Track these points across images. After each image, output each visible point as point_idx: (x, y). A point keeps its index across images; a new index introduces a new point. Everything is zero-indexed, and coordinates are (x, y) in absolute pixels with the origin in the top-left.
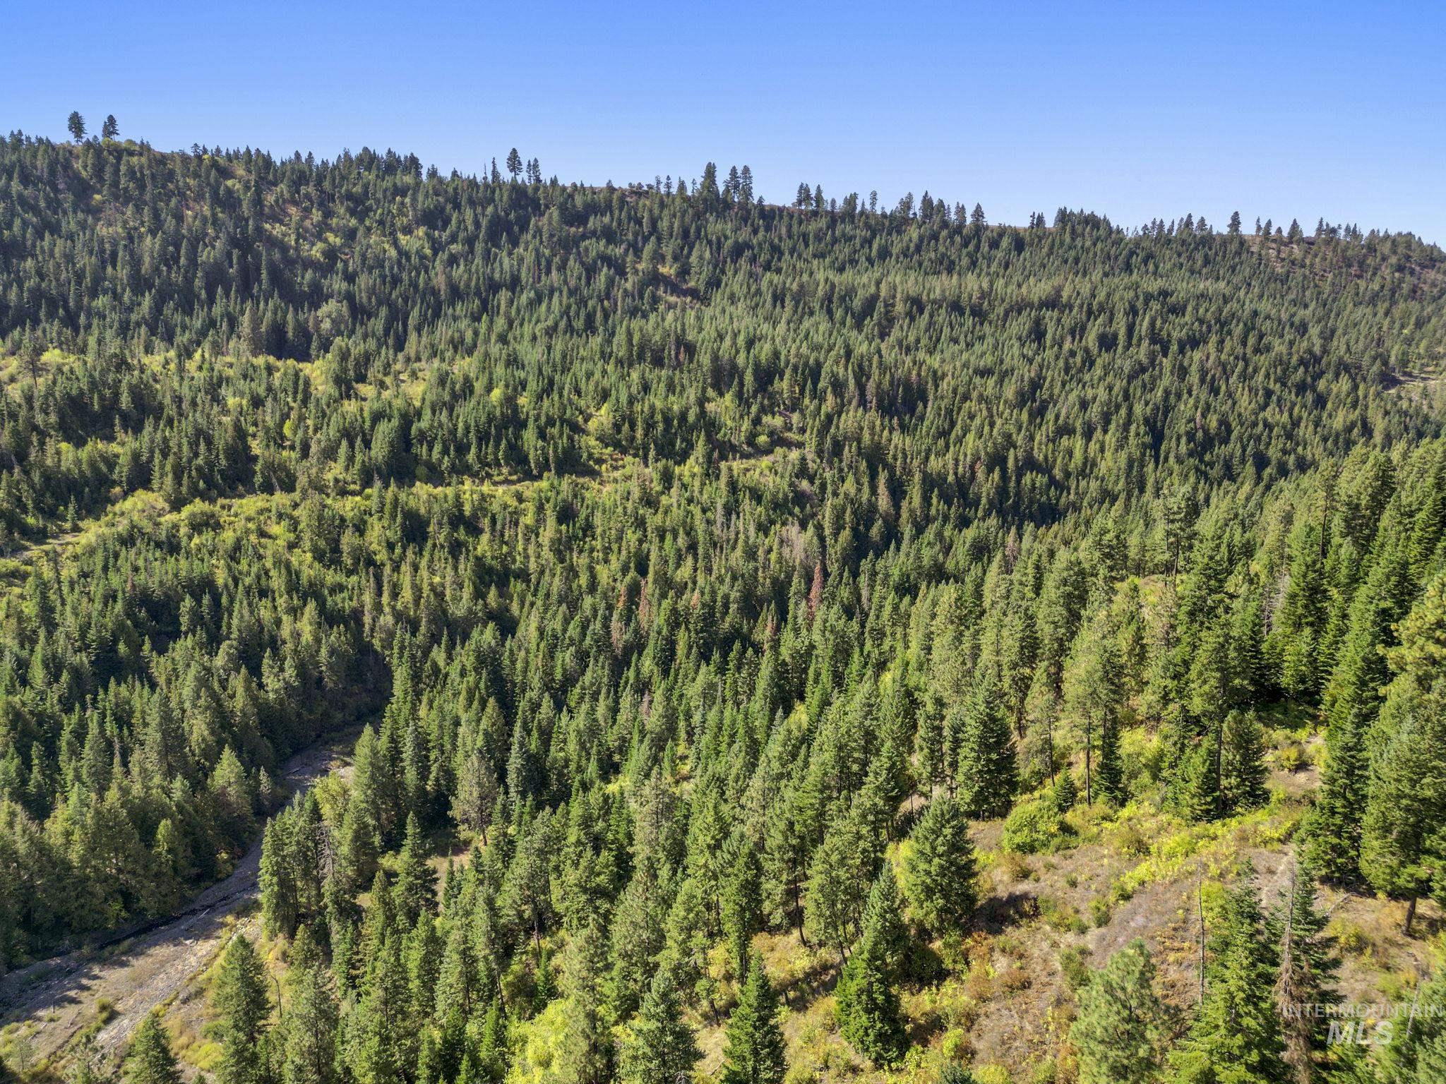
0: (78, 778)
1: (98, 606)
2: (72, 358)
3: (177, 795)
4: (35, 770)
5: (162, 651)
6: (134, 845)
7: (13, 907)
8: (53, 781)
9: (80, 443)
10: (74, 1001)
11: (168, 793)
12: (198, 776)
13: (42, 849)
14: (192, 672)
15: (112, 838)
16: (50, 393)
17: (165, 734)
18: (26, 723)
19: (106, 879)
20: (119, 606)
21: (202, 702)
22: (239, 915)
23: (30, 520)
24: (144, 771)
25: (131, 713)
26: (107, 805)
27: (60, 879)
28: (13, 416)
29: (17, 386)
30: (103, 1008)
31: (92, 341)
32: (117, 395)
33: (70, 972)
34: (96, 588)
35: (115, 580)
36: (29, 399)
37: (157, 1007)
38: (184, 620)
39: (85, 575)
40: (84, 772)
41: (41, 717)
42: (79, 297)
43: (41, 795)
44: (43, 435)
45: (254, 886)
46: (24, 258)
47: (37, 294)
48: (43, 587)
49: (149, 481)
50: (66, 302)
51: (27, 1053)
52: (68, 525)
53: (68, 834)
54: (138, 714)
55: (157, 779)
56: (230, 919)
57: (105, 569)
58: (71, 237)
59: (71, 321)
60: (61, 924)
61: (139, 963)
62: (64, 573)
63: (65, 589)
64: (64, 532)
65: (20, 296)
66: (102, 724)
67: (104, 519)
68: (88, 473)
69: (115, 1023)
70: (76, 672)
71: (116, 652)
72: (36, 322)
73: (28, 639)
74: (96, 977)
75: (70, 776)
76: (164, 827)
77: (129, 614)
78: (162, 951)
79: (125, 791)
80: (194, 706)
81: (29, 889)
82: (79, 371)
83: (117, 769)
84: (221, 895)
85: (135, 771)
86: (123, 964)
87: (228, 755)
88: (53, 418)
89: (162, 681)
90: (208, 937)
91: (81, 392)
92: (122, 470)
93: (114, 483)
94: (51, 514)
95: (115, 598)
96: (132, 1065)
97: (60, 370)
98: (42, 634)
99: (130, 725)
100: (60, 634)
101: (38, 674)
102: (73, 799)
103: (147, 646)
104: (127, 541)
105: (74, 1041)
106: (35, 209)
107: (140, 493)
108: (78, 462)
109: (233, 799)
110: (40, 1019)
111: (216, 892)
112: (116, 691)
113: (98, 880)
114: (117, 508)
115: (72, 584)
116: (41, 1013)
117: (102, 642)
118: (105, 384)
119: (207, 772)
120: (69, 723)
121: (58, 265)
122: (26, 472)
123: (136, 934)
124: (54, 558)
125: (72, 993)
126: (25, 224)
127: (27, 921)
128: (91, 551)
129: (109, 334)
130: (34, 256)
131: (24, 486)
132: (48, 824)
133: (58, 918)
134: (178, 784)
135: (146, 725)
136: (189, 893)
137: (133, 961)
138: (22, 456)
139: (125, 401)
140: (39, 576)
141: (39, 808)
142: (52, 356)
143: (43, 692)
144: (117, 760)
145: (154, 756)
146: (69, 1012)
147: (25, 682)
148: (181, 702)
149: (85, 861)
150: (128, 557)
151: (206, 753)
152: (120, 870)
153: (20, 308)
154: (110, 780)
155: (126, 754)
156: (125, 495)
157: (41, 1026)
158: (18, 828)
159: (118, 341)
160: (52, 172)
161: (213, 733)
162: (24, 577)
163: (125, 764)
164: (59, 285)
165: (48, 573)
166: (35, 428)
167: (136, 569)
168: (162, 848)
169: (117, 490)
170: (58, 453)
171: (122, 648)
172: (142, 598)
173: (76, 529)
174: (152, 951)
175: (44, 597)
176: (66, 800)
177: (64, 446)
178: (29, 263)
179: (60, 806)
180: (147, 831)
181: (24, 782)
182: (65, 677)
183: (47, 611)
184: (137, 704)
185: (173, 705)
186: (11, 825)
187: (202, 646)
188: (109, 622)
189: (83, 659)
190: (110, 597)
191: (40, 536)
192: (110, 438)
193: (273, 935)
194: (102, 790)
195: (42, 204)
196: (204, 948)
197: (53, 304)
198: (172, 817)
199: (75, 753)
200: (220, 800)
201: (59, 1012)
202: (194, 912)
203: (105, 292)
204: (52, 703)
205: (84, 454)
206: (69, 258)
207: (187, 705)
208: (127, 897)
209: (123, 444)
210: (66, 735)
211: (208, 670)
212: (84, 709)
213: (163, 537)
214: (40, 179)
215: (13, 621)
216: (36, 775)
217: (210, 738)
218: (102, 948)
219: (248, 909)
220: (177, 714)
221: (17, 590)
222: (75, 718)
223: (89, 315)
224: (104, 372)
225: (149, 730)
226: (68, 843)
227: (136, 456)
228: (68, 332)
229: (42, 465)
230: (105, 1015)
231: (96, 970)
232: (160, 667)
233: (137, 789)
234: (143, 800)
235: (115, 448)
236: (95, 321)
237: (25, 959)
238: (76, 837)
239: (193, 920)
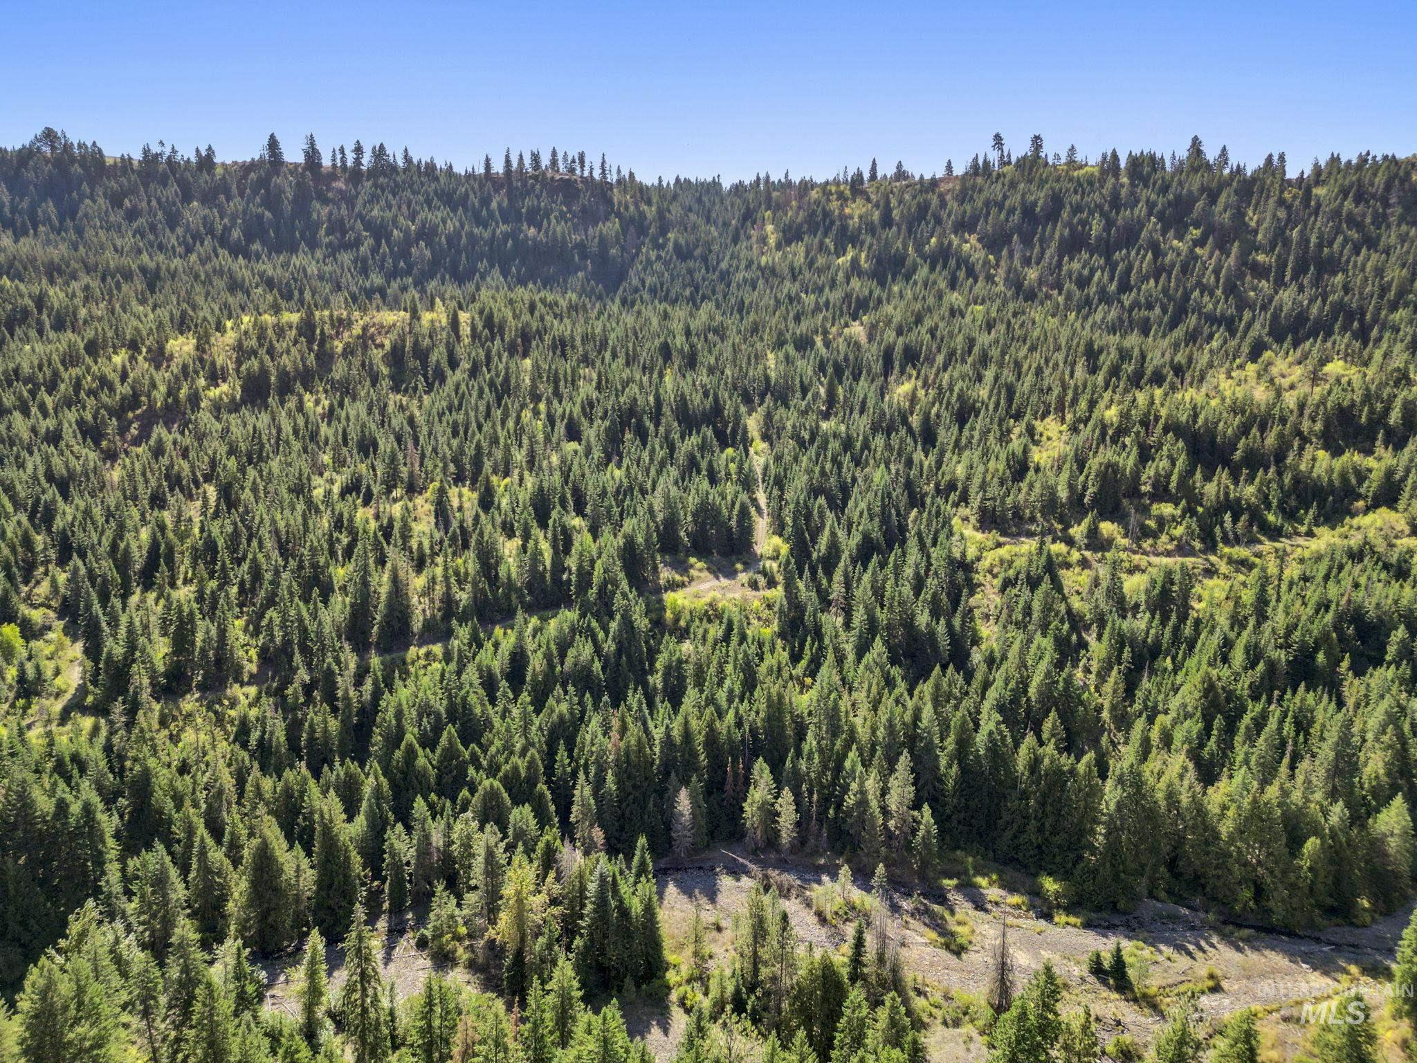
0: (1246, 762)
1: (1310, 611)
2: (1354, 369)
3: (1334, 820)
4: (1213, 739)
5: (1359, 671)
6: (1280, 845)
7: (1165, 848)
8: (1225, 755)
9: (1337, 452)
10: (1189, 954)
11: (1325, 813)
12: (1361, 812)
13: (1199, 810)
14: (1385, 705)
15: (1261, 830)
16: (1323, 402)
17: (1339, 755)
18: (1217, 696)
19: (1246, 864)
20: (1329, 617)
21: (1385, 738)
22: (1365, 971)
23: (1271, 518)
24: (1308, 782)
25: (1312, 722)
26: (1265, 798)
27: (1207, 843)
28: (1283, 420)
29: (1295, 393)
30: (1212, 976)
31: (1378, 355)
32: (1387, 410)
33: (1193, 928)
34: (1313, 594)
35: (1333, 591)
36: (1302, 406)
37: (1256, 1007)
38: (1392, 650)
39: (1305, 579)
40: (1253, 759)
41: (1230, 695)
42: (1378, 309)
43: (1211, 763)
44: (1305, 440)
45: (1391, 953)
46: (1335, 273)
47: (1339, 307)
48: (1265, 580)
49: (1396, 500)
50: (1363, 314)
51: (1144, 974)
52: (1303, 529)
53: (1224, 808)
54: (1317, 726)
55: (1318, 796)
56: (1354, 969)
57: (1327, 578)
58: (1387, 252)
59: (1363, 335)
60: (1197, 883)
61: (1253, 957)
62: (1287, 573)
63: (1284, 587)
64: (1298, 534)
65: (1321, 309)
66: (1281, 721)
67: (1339, 530)
68: (1337, 483)
69: (1218, 996)
70: (1272, 666)
71: (1313, 659)
72: (1329, 333)
73: (1238, 622)
74: (1212, 946)
75: (1240, 758)
76: (1312, 844)
77: (1337, 627)
78: (1277, 959)
79: (1285, 793)
80: (1377, 739)
81: (1182, 839)
82: (1357, 383)
83: (1284, 769)
84: (1351, 940)
85: (1300, 778)
86: (1239, 950)
87: (1398, 801)
88: (1318, 426)
89: (1350, 702)
90: (1326, 973)
91: (1353, 404)
92: (1371, 486)
93: (1359, 497)
94: (1291, 515)
95: (1327, 608)
96: (1222, 1044)
97: (1338, 381)
98: (1252, 622)
99: (1307, 734)
100: (1267, 627)
101: (1238, 656)
102: (1238, 779)
103: (1345, 664)
104: (1356, 556)
105: (1182, 988)
106: (1359, 226)
107: (1383, 511)
108: (1330, 470)
109: (1392, 851)
110: (1160, 952)
111: (1346, 934)
112: (1303, 697)
113: (1238, 861)
114: (1356, 521)
115: (1291, 584)
116: (1162, 947)
117: (1303, 643)
118: (1379, 397)
119: (1373, 811)
120: (1253, 709)
121: (1366, 279)
122: (1280, 474)
123: (1258, 929)
124: (1282, 556)
125: (1191, 947)
126: (1346, 240)
127: (1172, 864)
128: (1318, 558)
129: (1398, 347)
130: (1345, 271)
131: (1274, 486)
132: (1210, 790)
133: (1197, 877)
134: (1338, 812)
135: (1322, 739)
136: (1318, 920)
137: (1248, 952)
138: (1280, 457)
139: (1395, 417)
140: (1264, 570)
141: (1208, 774)
142: (1335, 367)
143: (1238, 674)
144: (1286, 761)
145: (1322, 772)
146: (1183, 962)
147: (1225, 660)
148: (1364, 731)
149: (1232, 839)
150: (1353, 571)
151: (1375, 791)
152: (1259, 862)
153: (1318, 321)
154: (1274, 777)
155: (1296, 758)
156: (1367, 510)
157: (1160, 958)
158: (1186, 783)
159: (1405, 356)
160: (1388, 187)
161: (1388, 774)
162: (1251, 567)
163: (1292, 767)
164: (1362, 298)
165: (1272, 569)
166: (1299, 433)
167: (1356, 586)
168: (1305, 863)
169: (1360, 504)
170: (1314, 459)
171: (1321, 657)
172: (1355, 616)
173: (1310, 534)
174: (1267, 952)
175: (1263, 589)
176: (1231, 777)
177: (1322, 454)
178: (1339, 278)
179: (1224, 779)
180: (1295, 842)
181: (1201, 746)
182: (1261, 667)
183: (1262, 602)
184: (1320, 716)
185: (1355, 730)
186: (1181, 777)
187: (1402, 681)
188: (1316, 629)
189: (1281, 656)
190: (1324, 606)
191: (1275, 533)
192: (1369, 452)
193: (1397, 1015)
194: (1265, 782)
195: (1368, 220)
196: (1318, 982)
197: (1350, 317)
198: (1322, 837)
199: (1251, 739)
200: (1376, 845)
201: (1175, 956)
202: (1318, 940)
203: (1406, 305)
204: (1242, 687)
205: (1338, 464)
206: (1379, 272)
207: (1370, 736)
208: (1259, 891)
209: (1379, 459)
210: (1247, 720)
211: (1403, 709)
212: (1269, 702)
213: (1394, 560)
214: (1373, 196)
215: (1231, 604)
216: (1212, 744)
217: (1384, 779)
218: (1224, 923)
219: (1378, 972)
220: (1356, 740)
221: (1241, 578)
222: (1259, 707)
223: (1383, 329)
224: (1382, 385)
225: (1325, 745)
226: (1222, 816)
227: (1390, 473)
228: (1357, 345)
229: (1295, 468)
230: (1211, 983)
231: (1215, 940)
232: (1352, 689)
233: (1296, 796)
234: (1300, 809)
235: (1370, 462)
236: (1387, 335)
237: (1163, 895)
238: (1230, 813)
239: (1315, 947)
